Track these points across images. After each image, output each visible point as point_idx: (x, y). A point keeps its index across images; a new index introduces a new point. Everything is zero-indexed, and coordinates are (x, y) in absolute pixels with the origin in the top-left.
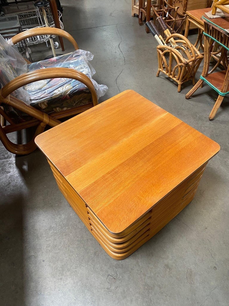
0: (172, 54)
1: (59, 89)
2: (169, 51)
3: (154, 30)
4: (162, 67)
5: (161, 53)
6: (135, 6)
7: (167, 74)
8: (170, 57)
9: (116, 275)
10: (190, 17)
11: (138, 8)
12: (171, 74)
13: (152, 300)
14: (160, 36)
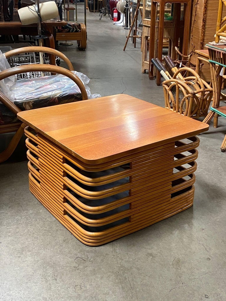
0: (178, 86)
1: (49, 93)
2: (175, 84)
3: (161, 67)
4: (169, 105)
5: (167, 88)
6: (145, 62)
7: (175, 111)
8: (177, 90)
9: (87, 257)
10: (199, 55)
11: (148, 63)
12: (179, 112)
13: (127, 277)
14: (167, 72)
